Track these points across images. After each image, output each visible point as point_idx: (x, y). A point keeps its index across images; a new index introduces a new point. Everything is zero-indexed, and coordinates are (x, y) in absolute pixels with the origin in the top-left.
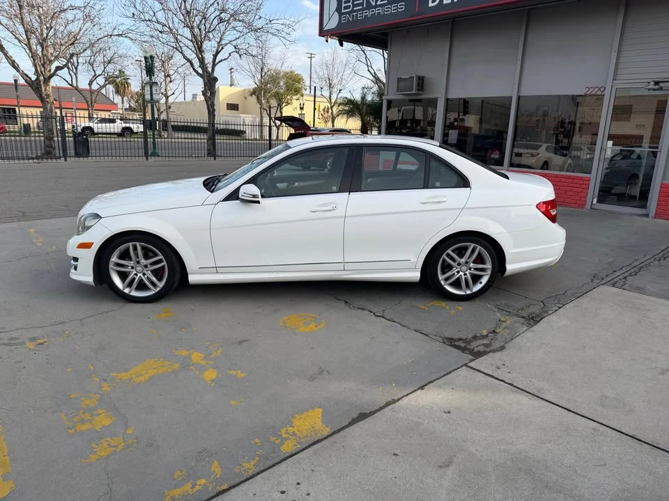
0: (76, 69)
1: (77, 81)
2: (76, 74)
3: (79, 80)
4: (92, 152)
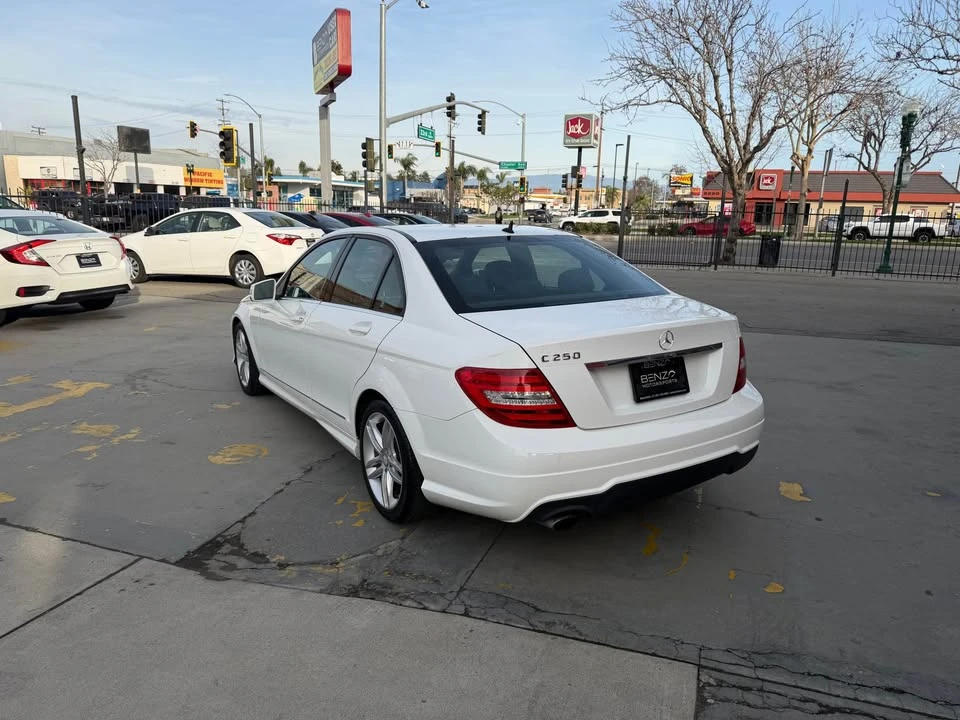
0: (880, 145)
1: (876, 162)
2: (877, 153)
3: (880, 161)
4: (782, 260)
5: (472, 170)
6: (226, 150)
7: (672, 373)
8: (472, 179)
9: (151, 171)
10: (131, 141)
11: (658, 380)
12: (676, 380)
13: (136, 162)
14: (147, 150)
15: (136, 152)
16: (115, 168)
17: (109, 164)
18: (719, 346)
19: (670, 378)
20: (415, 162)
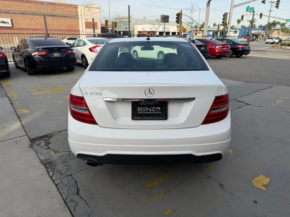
5: (278, 23)
6: (178, 20)
7: (158, 109)
8: (278, 26)
9: (169, 28)
10: (163, 19)
11: (148, 111)
12: (160, 113)
13: (165, 25)
14: (168, 22)
15: (165, 22)
16: (159, 27)
17: (157, 26)
18: (193, 99)
19: (157, 111)
20: (255, 21)
